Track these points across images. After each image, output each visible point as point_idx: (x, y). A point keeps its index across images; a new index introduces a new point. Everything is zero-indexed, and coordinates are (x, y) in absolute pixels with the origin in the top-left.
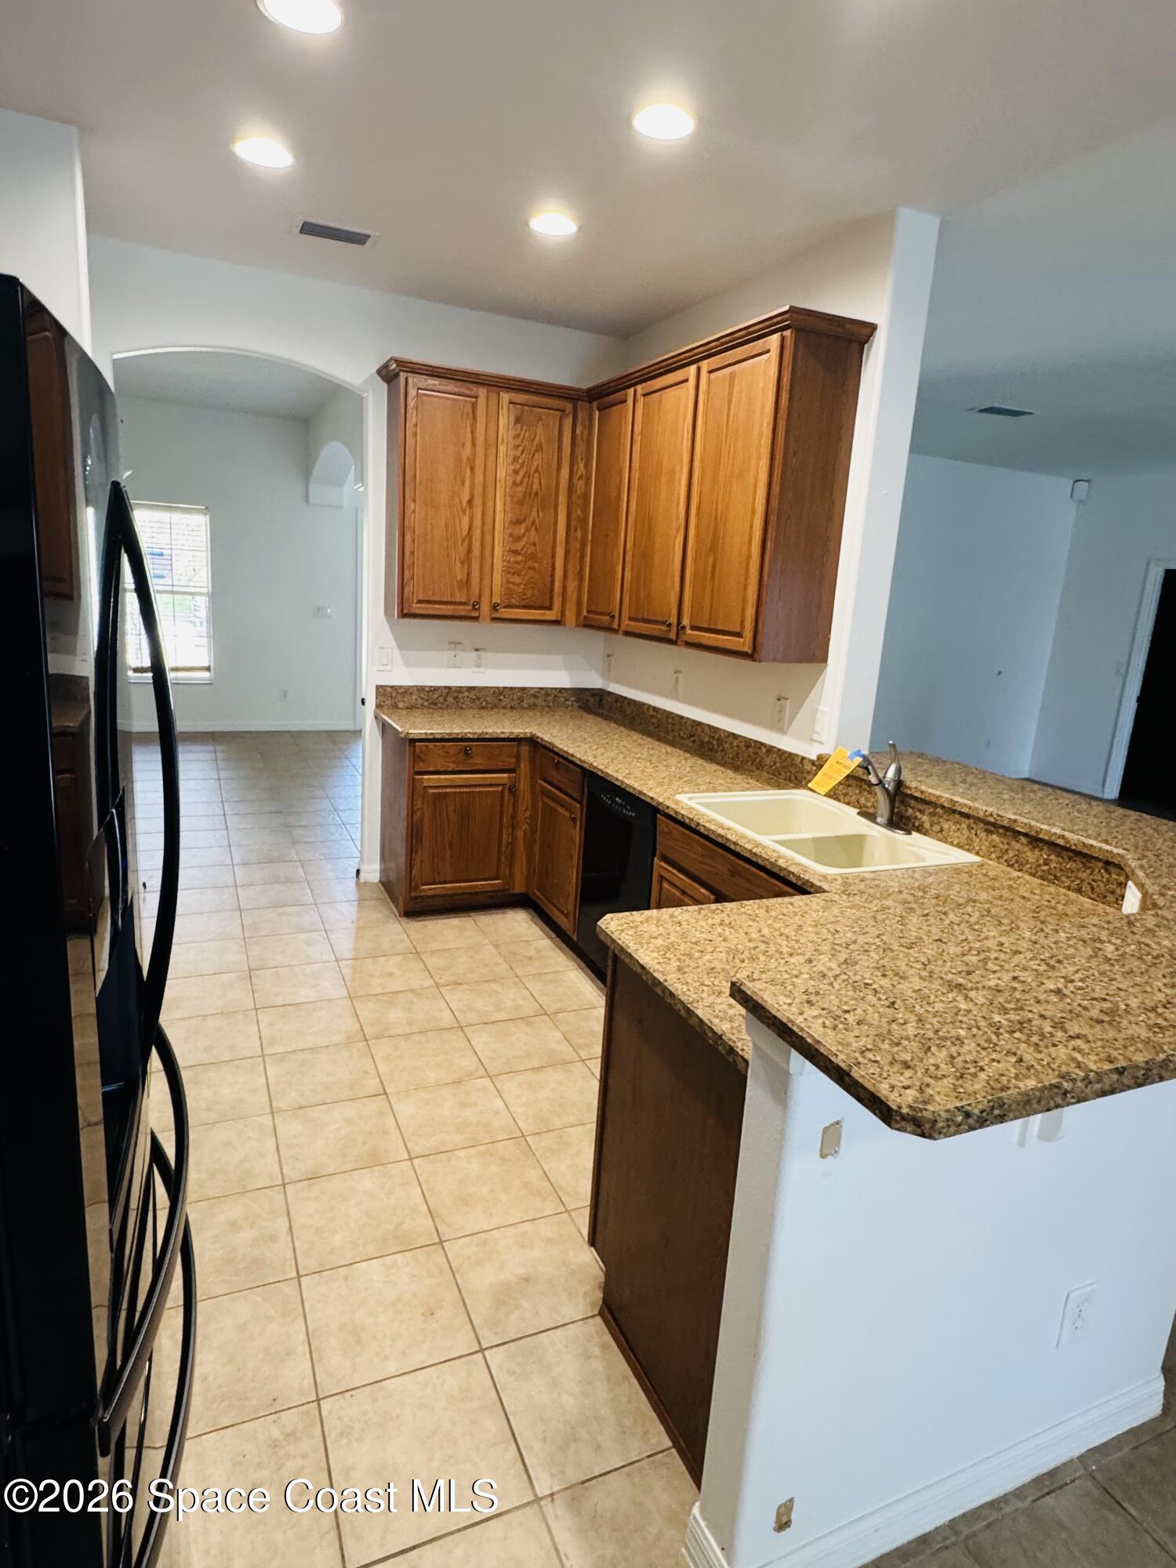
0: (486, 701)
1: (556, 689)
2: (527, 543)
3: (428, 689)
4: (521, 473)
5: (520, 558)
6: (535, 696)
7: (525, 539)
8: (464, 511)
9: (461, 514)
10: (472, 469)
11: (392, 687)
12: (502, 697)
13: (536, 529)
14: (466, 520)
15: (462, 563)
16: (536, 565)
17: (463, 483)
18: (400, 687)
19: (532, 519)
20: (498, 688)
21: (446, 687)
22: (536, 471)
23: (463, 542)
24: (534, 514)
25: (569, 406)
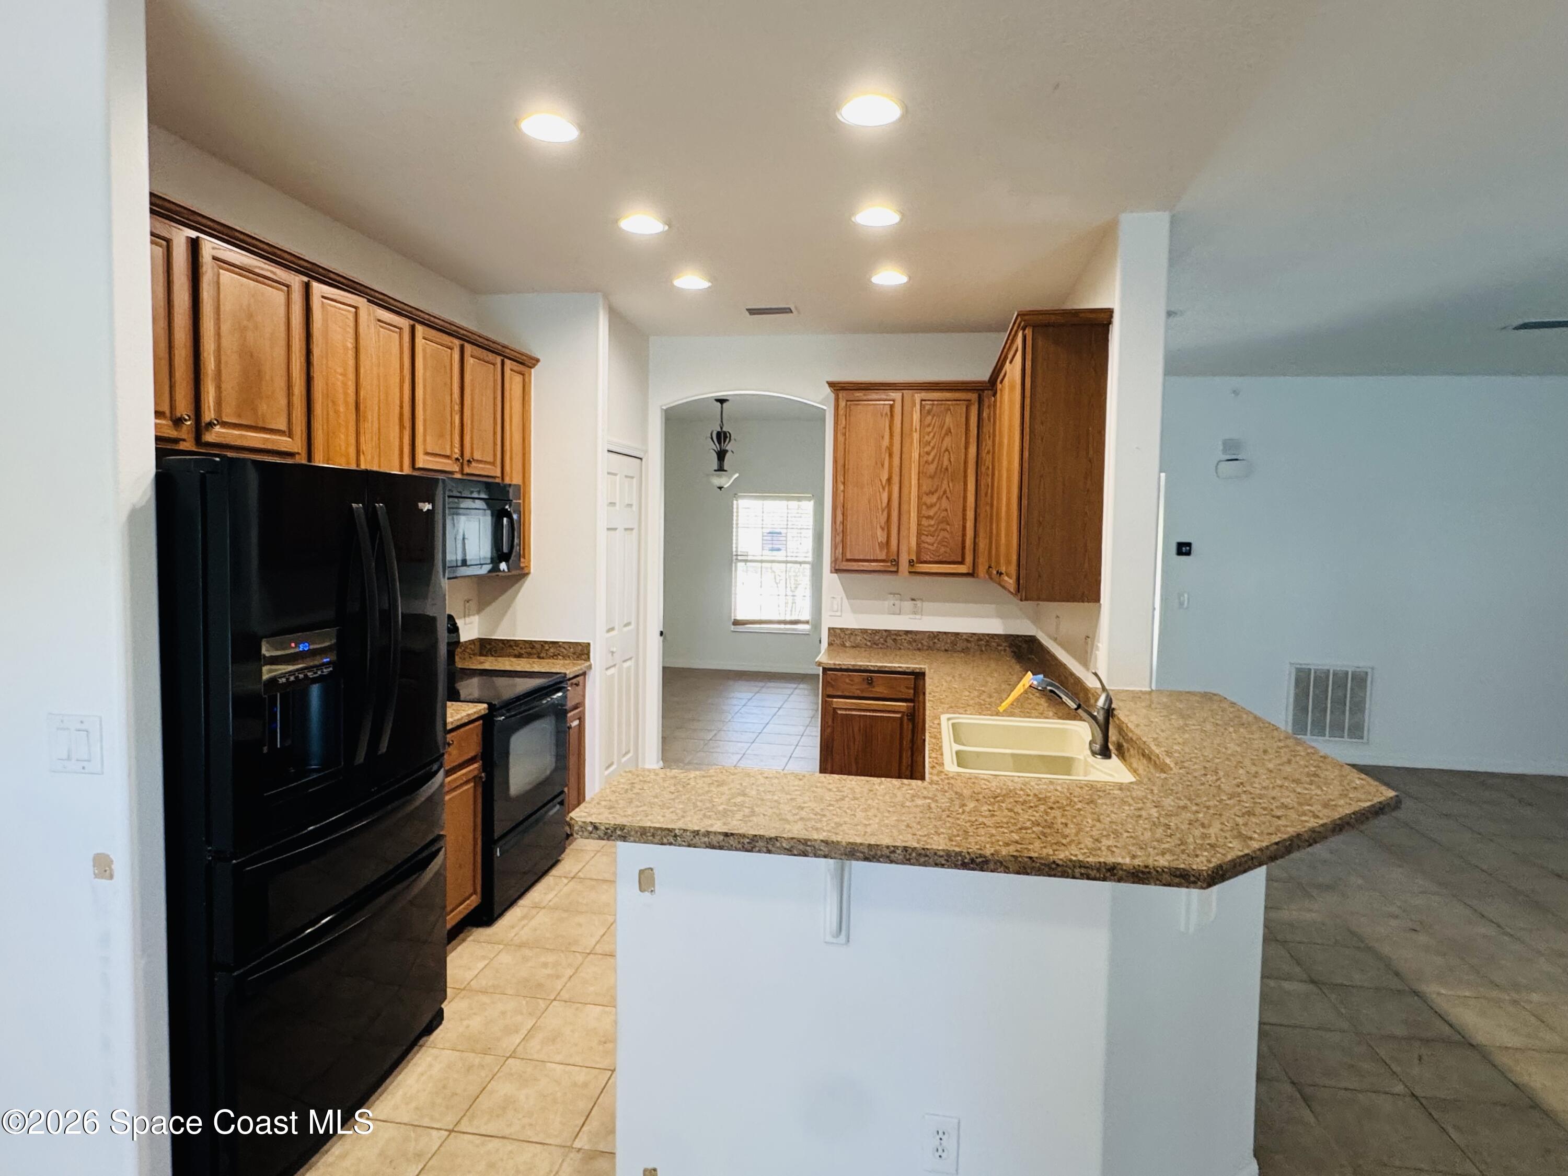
0: (922, 644)
1: (988, 635)
2: (939, 509)
3: (869, 632)
4: (933, 454)
5: (932, 522)
6: (968, 641)
7: (938, 505)
8: (884, 488)
9: (881, 490)
10: (891, 455)
11: (841, 629)
12: (936, 641)
13: (947, 498)
14: (885, 496)
15: (883, 529)
16: (948, 528)
17: (883, 465)
18: (847, 629)
19: (943, 489)
20: (932, 632)
21: (886, 631)
22: (947, 450)
23: (883, 511)
24: (945, 486)
25: (973, 396)
